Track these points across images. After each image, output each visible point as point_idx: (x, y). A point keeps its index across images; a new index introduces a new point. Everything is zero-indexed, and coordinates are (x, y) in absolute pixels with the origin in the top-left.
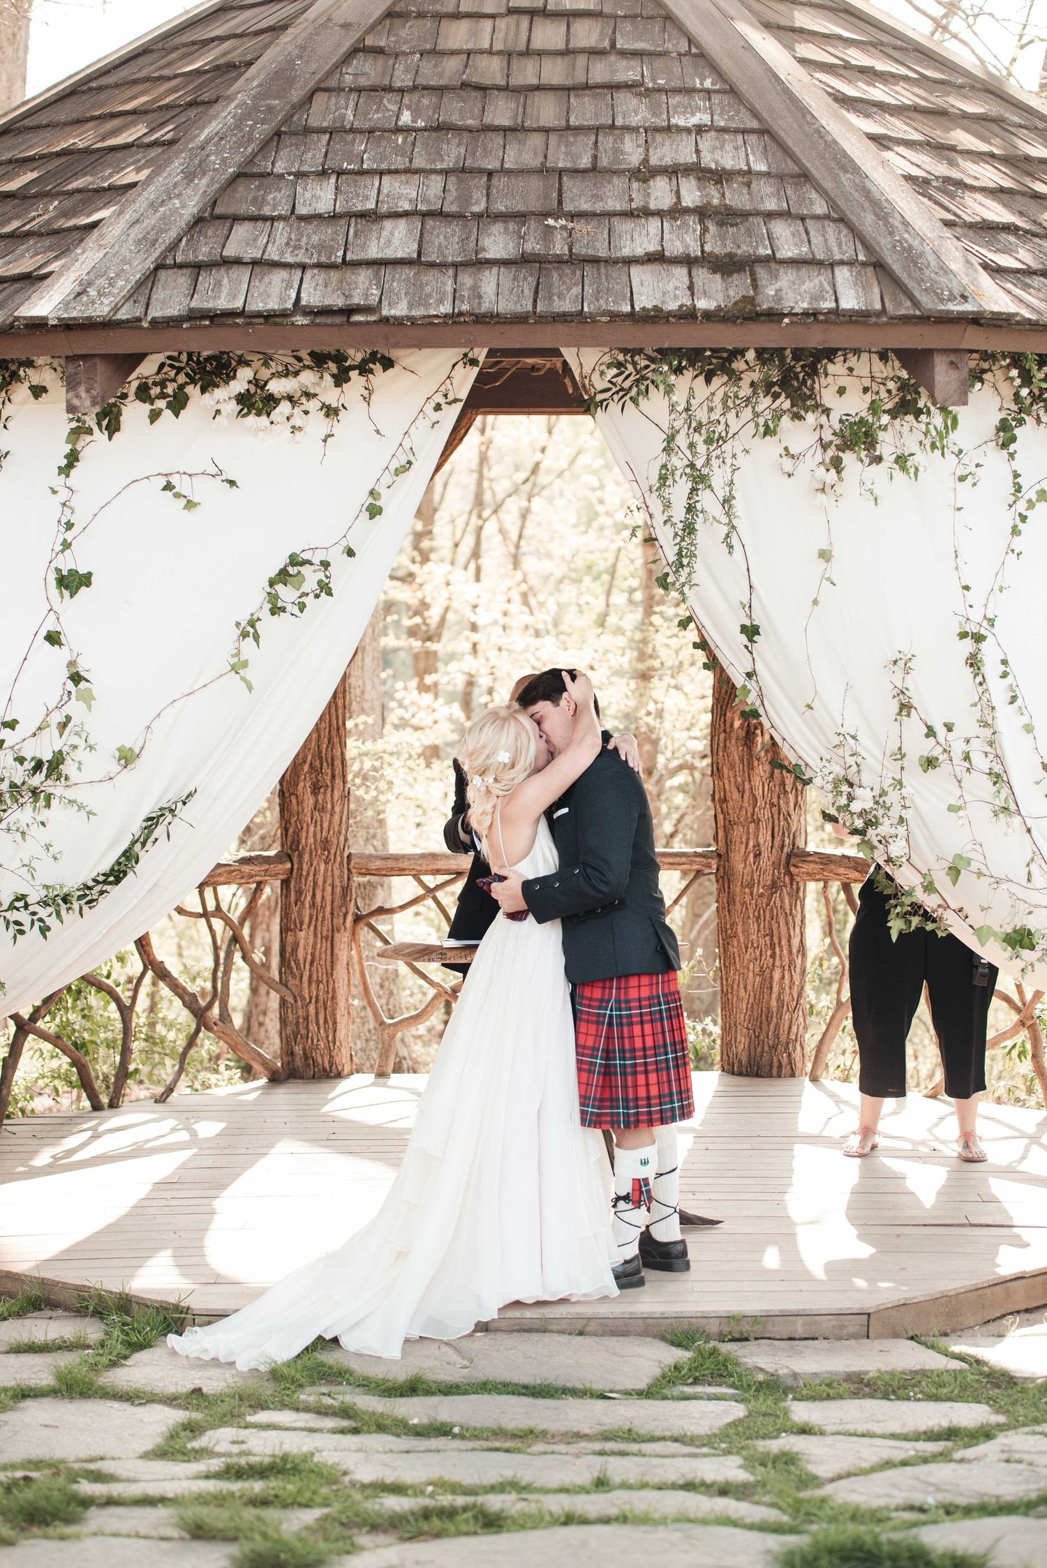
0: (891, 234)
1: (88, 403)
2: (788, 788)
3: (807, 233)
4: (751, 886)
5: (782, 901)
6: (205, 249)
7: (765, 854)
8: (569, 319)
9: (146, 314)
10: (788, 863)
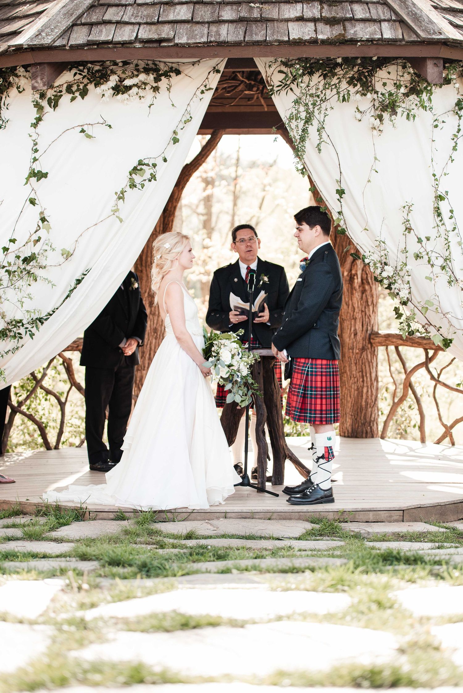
0: (407, 8)
1: (41, 85)
2: (370, 303)
3: (369, 9)
4: (353, 349)
5: (367, 356)
6: (95, 17)
7: (359, 334)
8: (260, 44)
9: (68, 44)
10: (370, 339)
